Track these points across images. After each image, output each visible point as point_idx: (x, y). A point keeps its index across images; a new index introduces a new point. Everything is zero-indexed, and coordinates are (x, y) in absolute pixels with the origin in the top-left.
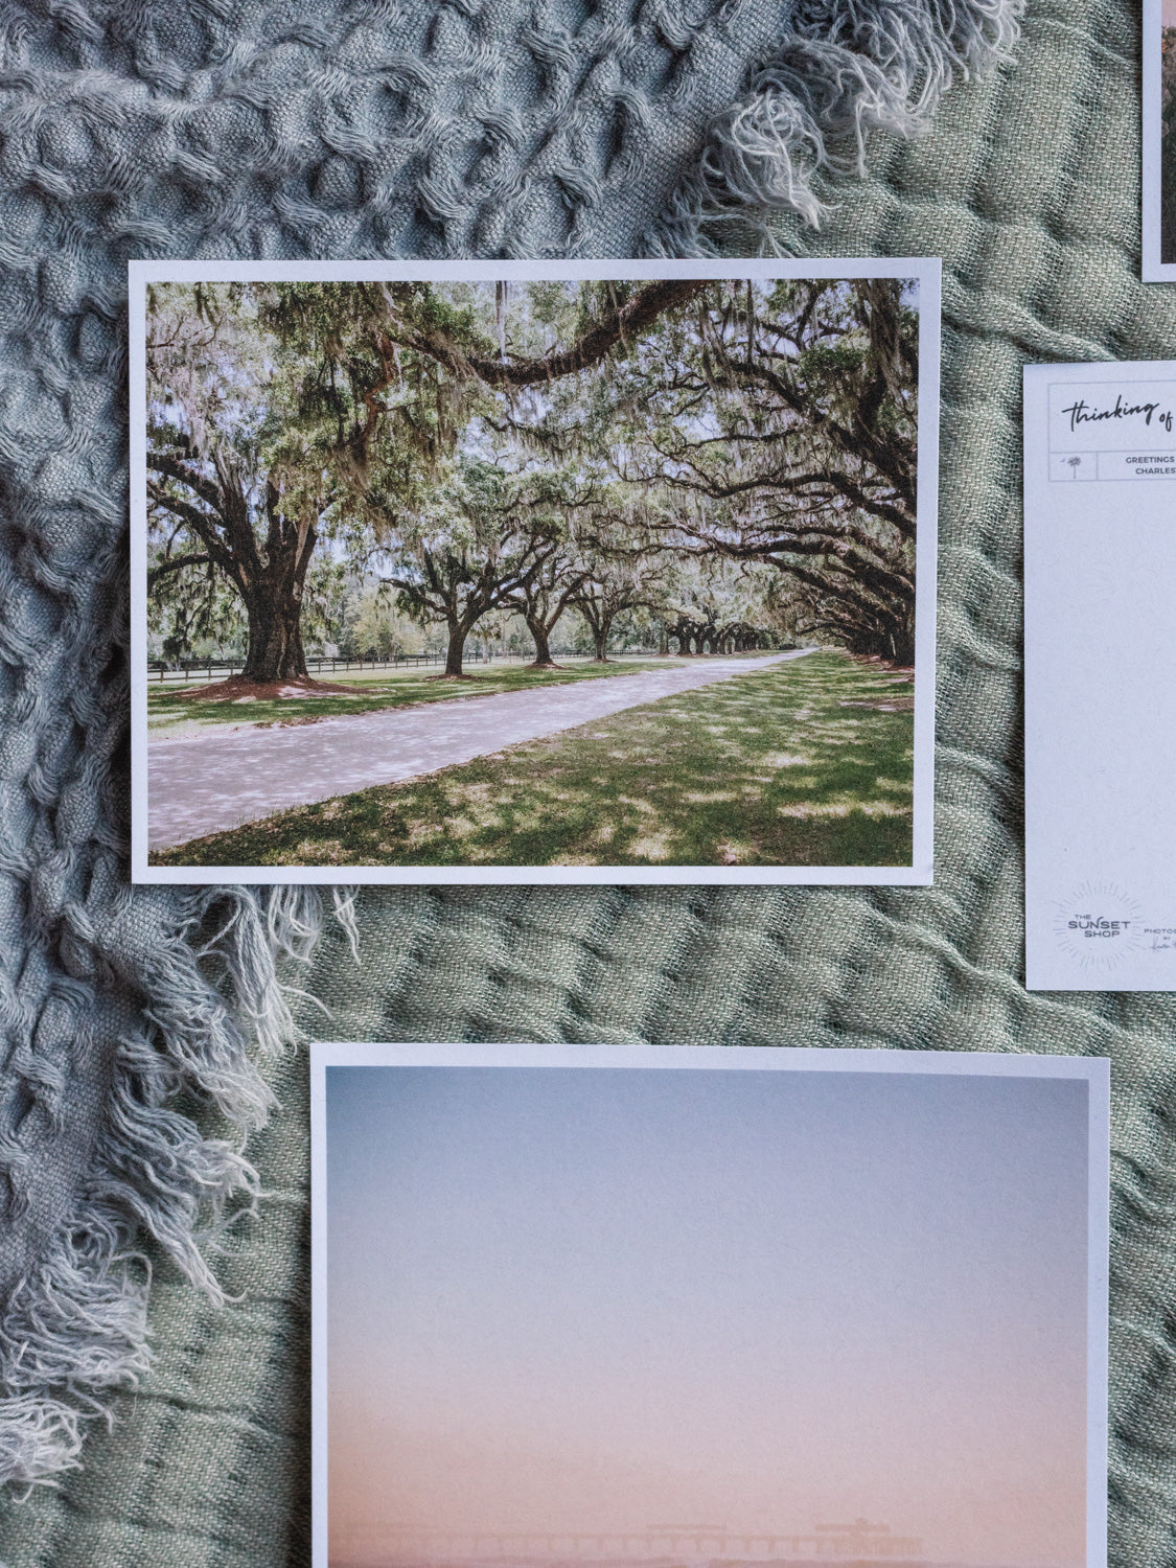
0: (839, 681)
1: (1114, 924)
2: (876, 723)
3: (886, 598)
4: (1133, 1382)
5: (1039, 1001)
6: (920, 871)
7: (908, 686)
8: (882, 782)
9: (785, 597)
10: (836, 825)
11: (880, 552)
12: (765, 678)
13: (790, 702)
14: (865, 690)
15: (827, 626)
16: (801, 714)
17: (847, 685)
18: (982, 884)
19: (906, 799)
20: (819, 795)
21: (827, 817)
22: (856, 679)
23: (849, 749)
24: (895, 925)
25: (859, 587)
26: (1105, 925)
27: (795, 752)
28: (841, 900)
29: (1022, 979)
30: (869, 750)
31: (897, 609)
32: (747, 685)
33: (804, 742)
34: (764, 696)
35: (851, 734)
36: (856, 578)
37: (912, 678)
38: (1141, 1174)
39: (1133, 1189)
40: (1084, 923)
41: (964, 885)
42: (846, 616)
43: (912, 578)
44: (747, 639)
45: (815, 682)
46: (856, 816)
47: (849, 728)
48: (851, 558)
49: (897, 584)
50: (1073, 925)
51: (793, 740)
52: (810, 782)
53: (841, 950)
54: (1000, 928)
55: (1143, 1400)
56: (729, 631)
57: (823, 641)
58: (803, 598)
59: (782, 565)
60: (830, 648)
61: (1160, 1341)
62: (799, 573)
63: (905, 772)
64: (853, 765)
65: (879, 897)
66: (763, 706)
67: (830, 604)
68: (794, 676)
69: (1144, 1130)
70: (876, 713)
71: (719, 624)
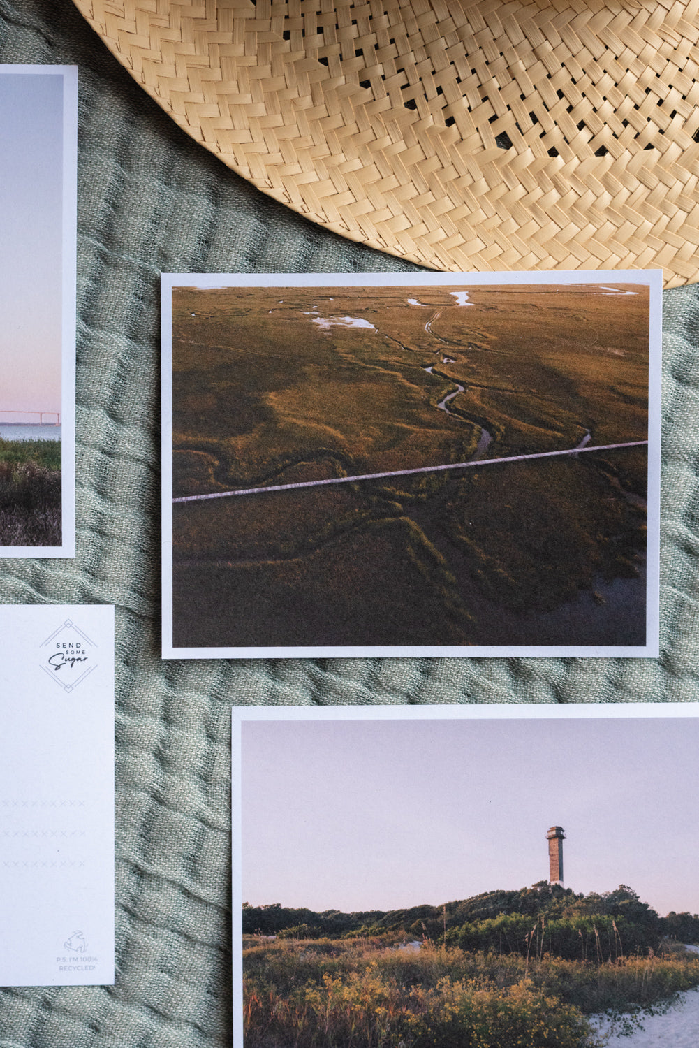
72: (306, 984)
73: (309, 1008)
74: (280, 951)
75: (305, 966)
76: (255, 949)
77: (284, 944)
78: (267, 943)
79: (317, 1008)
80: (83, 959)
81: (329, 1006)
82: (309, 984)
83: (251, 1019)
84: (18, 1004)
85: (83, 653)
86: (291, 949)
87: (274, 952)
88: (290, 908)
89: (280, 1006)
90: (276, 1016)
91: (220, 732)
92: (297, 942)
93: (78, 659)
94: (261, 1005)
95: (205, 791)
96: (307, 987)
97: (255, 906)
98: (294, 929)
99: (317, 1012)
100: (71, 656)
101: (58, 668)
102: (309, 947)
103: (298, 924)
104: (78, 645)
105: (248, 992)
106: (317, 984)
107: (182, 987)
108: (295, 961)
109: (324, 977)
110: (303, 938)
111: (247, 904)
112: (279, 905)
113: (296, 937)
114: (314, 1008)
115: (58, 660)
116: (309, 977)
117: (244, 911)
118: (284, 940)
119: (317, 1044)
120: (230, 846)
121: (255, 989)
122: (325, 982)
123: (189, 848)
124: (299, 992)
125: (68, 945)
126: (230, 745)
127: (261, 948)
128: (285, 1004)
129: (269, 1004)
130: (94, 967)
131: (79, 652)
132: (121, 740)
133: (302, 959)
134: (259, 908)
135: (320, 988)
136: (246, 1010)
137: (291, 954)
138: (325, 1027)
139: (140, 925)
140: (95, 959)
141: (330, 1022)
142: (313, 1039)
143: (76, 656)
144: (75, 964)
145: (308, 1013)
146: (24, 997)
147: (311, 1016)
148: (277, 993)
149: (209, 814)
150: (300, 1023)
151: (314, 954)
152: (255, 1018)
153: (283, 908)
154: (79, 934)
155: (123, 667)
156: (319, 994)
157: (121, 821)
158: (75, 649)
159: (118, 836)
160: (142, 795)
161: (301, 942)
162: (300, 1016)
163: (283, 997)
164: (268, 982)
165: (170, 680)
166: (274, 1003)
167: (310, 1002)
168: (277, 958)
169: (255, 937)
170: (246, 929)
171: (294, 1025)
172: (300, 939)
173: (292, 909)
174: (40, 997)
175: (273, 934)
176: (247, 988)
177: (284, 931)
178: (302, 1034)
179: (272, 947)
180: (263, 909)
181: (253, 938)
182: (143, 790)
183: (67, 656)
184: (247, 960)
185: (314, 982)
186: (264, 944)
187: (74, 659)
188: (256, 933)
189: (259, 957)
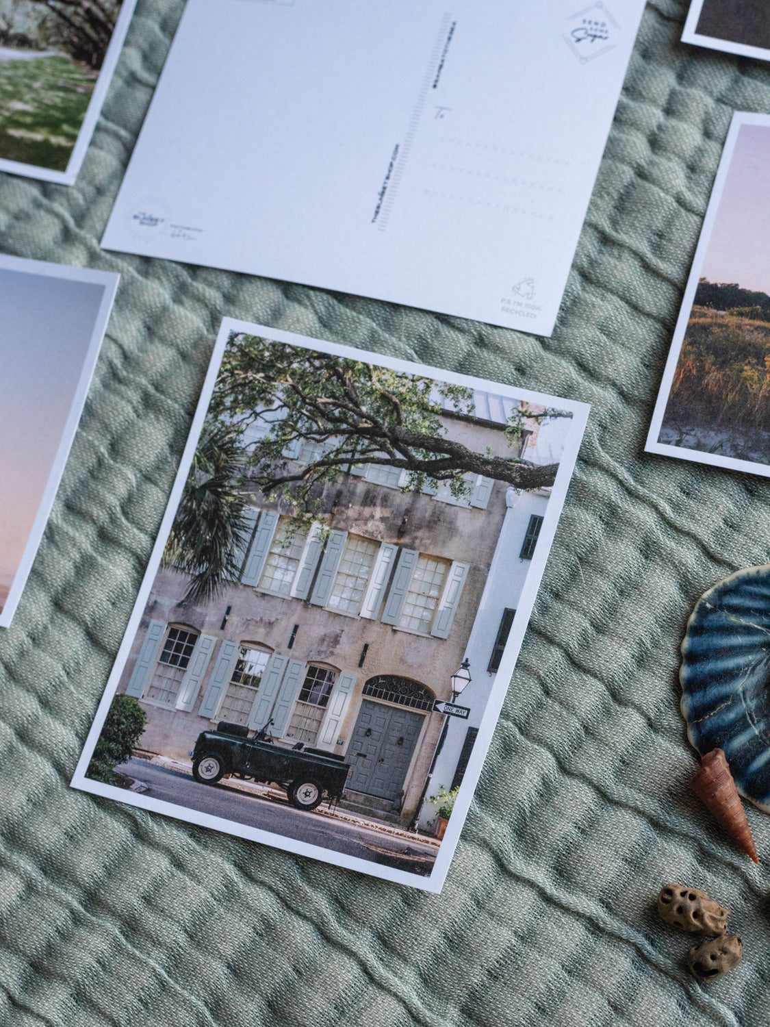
0: (63, 71)
1: (156, 220)
2: (73, 97)
3: (98, 33)
4: (82, 473)
5: (103, 254)
6: (68, 177)
7: (94, 81)
8: (66, 128)
9: (49, 24)
10: (35, 145)
11: (103, 10)
12: (25, 64)
13: (34, 78)
14: (74, 79)
15: (65, 43)
16: (37, 85)
17: (65, 75)
18: (100, 191)
19: (73, 138)
20: (30, 127)
21: (31, 139)
22: (70, 72)
23: (55, 107)
24: (45, 201)
25: (87, 27)
26: (152, 219)
27: (26, 102)
28: (24, 185)
29: (100, 240)
30: (64, 110)
31: (102, 41)
32: (14, 65)
33: (34, 100)
34: (21, 72)
35: (58, 101)
36: (86, 21)
37: (97, 76)
38: (126, 356)
39: (118, 362)
40: (142, 216)
41: (90, 190)
42: (75, 39)
43: (114, 25)
44: (23, 42)
45: (49, 70)
46: (46, 143)
47: (58, 97)
48: (88, 11)
49: (105, 27)
50: (135, 217)
51: (28, 97)
52: (28, 120)
53: (13, 207)
54: (99, 211)
55: (83, 483)
56: (16, 36)
57: (61, 50)
58: (58, 27)
59: (53, 9)
60: (63, 55)
61: (103, 450)
62: (60, 14)
63: (78, 124)
64: (53, 116)
65: (43, 185)
66: (19, 77)
67: (70, 32)
68: (39, 64)
69: (135, 333)
70: (74, 92)
71: (12, 32)
72: (746, 362)
73: (743, 384)
74: (727, 326)
75: (750, 345)
76: (701, 320)
77: (732, 321)
78: (716, 317)
79: (751, 386)
80: (527, 306)
81: (764, 387)
82: (749, 362)
83: (682, 383)
84: (453, 334)
85: (606, 32)
86: (739, 327)
87: (720, 326)
88: (748, 289)
89: (713, 377)
90: (707, 385)
91: (718, 130)
92: (747, 321)
93: (600, 37)
94: (694, 372)
95: (689, 178)
96: (746, 365)
97: (712, 282)
98: (747, 309)
99: (751, 391)
100: (593, 33)
101: (579, 40)
102: (757, 328)
103: (751, 305)
104: (603, 25)
105: (685, 357)
106: (757, 364)
107: (617, 349)
108: (740, 338)
109: (766, 359)
110: (754, 319)
111: (704, 279)
112: (737, 285)
113: (747, 316)
114: (749, 386)
115: (580, 34)
116: (750, 355)
117: (700, 285)
118: (735, 318)
119: (743, 421)
120: (701, 228)
121: (692, 357)
122: (766, 363)
123: (658, 224)
124: (736, 367)
125: (516, 289)
126: (723, 144)
127: (709, 320)
128: (720, 376)
129: (702, 372)
130: (535, 316)
131: (601, 31)
132: (619, 120)
133: (748, 338)
134: (716, 285)
135: (760, 368)
136: (677, 374)
137: (737, 331)
138: (754, 407)
139: (591, 288)
140: (539, 309)
141: (761, 402)
142: (740, 415)
143: (599, 34)
144: (518, 308)
145: (741, 389)
146: (461, 330)
147: (744, 393)
148: (714, 364)
149: (688, 196)
150: (730, 397)
151: (761, 335)
152: (685, 381)
153: (740, 288)
154: (530, 281)
155: (638, 58)
156: (757, 374)
157: (600, 189)
158: (599, 27)
159: (593, 203)
160: (626, 168)
161: (751, 322)
162: (732, 390)
163: (718, 370)
164: (708, 353)
165: (680, 78)
166: (708, 373)
167: (746, 379)
168: (722, 332)
169: (704, 310)
170: (698, 301)
171: (724, 397)
172: (750, 319)
173: (749, 291)
174: (475, 333)
175: (724, 310)
176: (684, 353)
177: (736, 309)
178: (730, 408)
179: (720, 321)
180: (719, 286)
181: (703, 310)
182: (630, 164)
183: (590, 32)
184: (691, 330)
185: (755, 361)
186: (712, 317)
187: (595, 36)
188: (708, 306)
189: (705, 329)
